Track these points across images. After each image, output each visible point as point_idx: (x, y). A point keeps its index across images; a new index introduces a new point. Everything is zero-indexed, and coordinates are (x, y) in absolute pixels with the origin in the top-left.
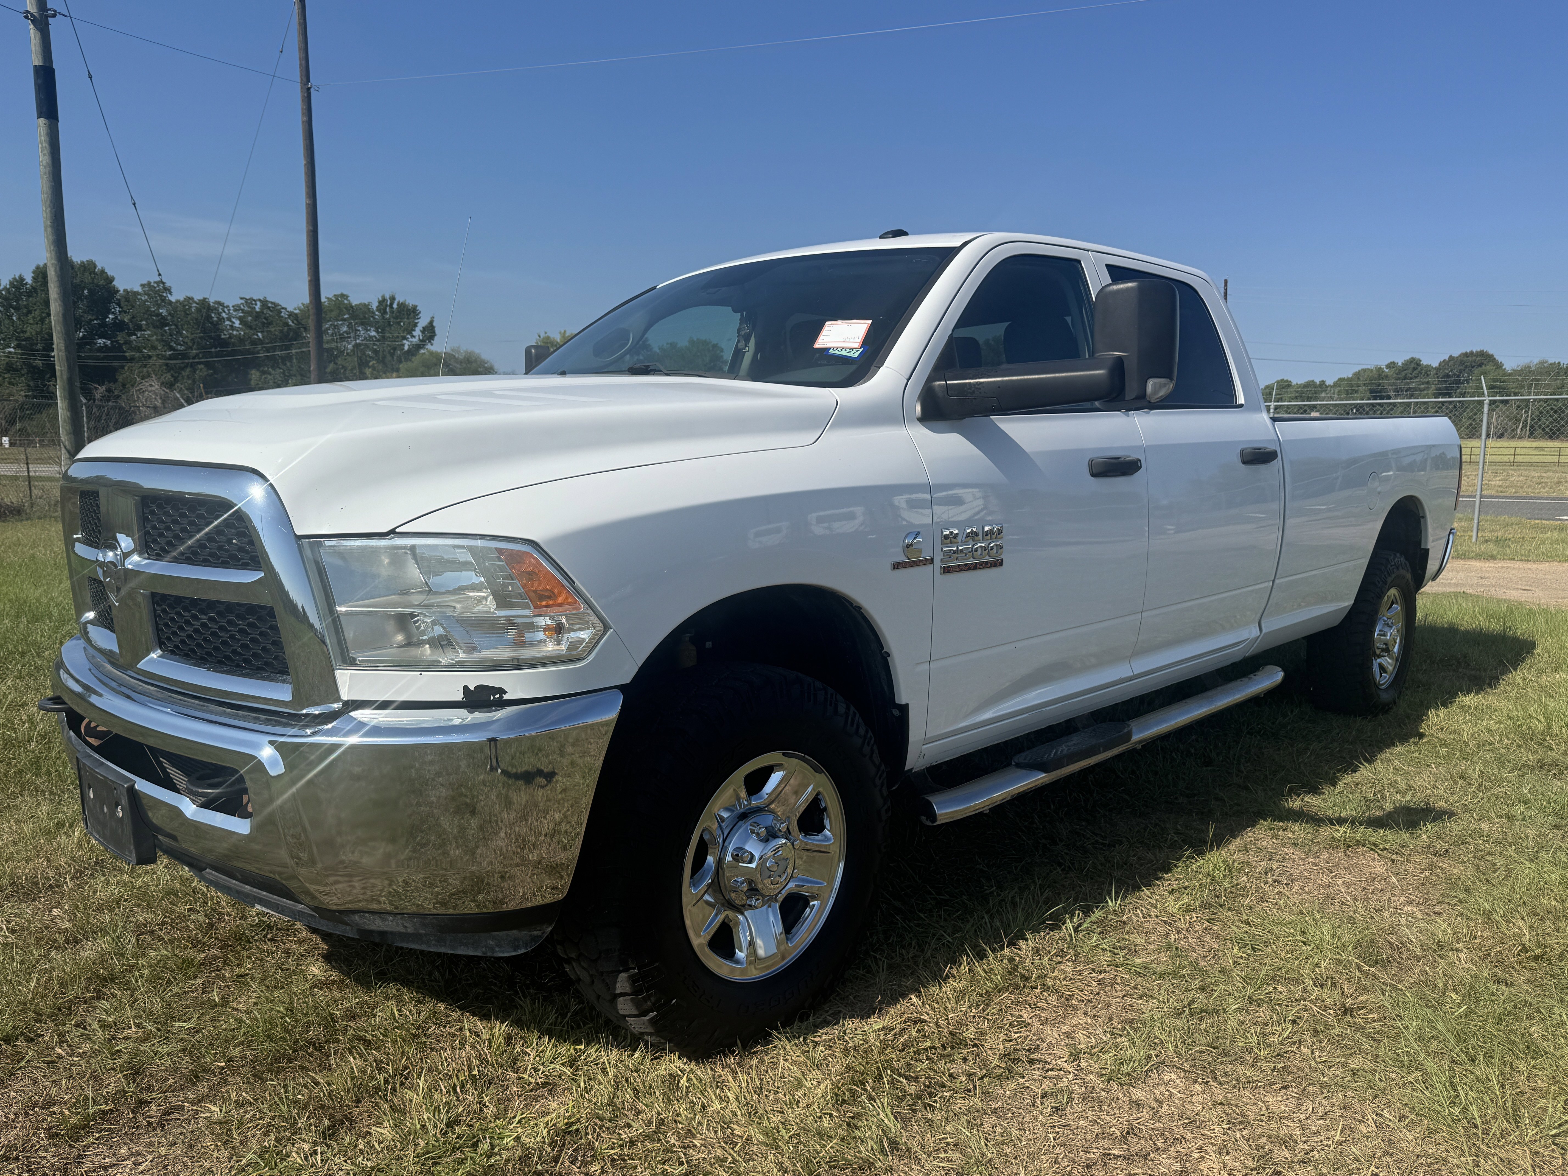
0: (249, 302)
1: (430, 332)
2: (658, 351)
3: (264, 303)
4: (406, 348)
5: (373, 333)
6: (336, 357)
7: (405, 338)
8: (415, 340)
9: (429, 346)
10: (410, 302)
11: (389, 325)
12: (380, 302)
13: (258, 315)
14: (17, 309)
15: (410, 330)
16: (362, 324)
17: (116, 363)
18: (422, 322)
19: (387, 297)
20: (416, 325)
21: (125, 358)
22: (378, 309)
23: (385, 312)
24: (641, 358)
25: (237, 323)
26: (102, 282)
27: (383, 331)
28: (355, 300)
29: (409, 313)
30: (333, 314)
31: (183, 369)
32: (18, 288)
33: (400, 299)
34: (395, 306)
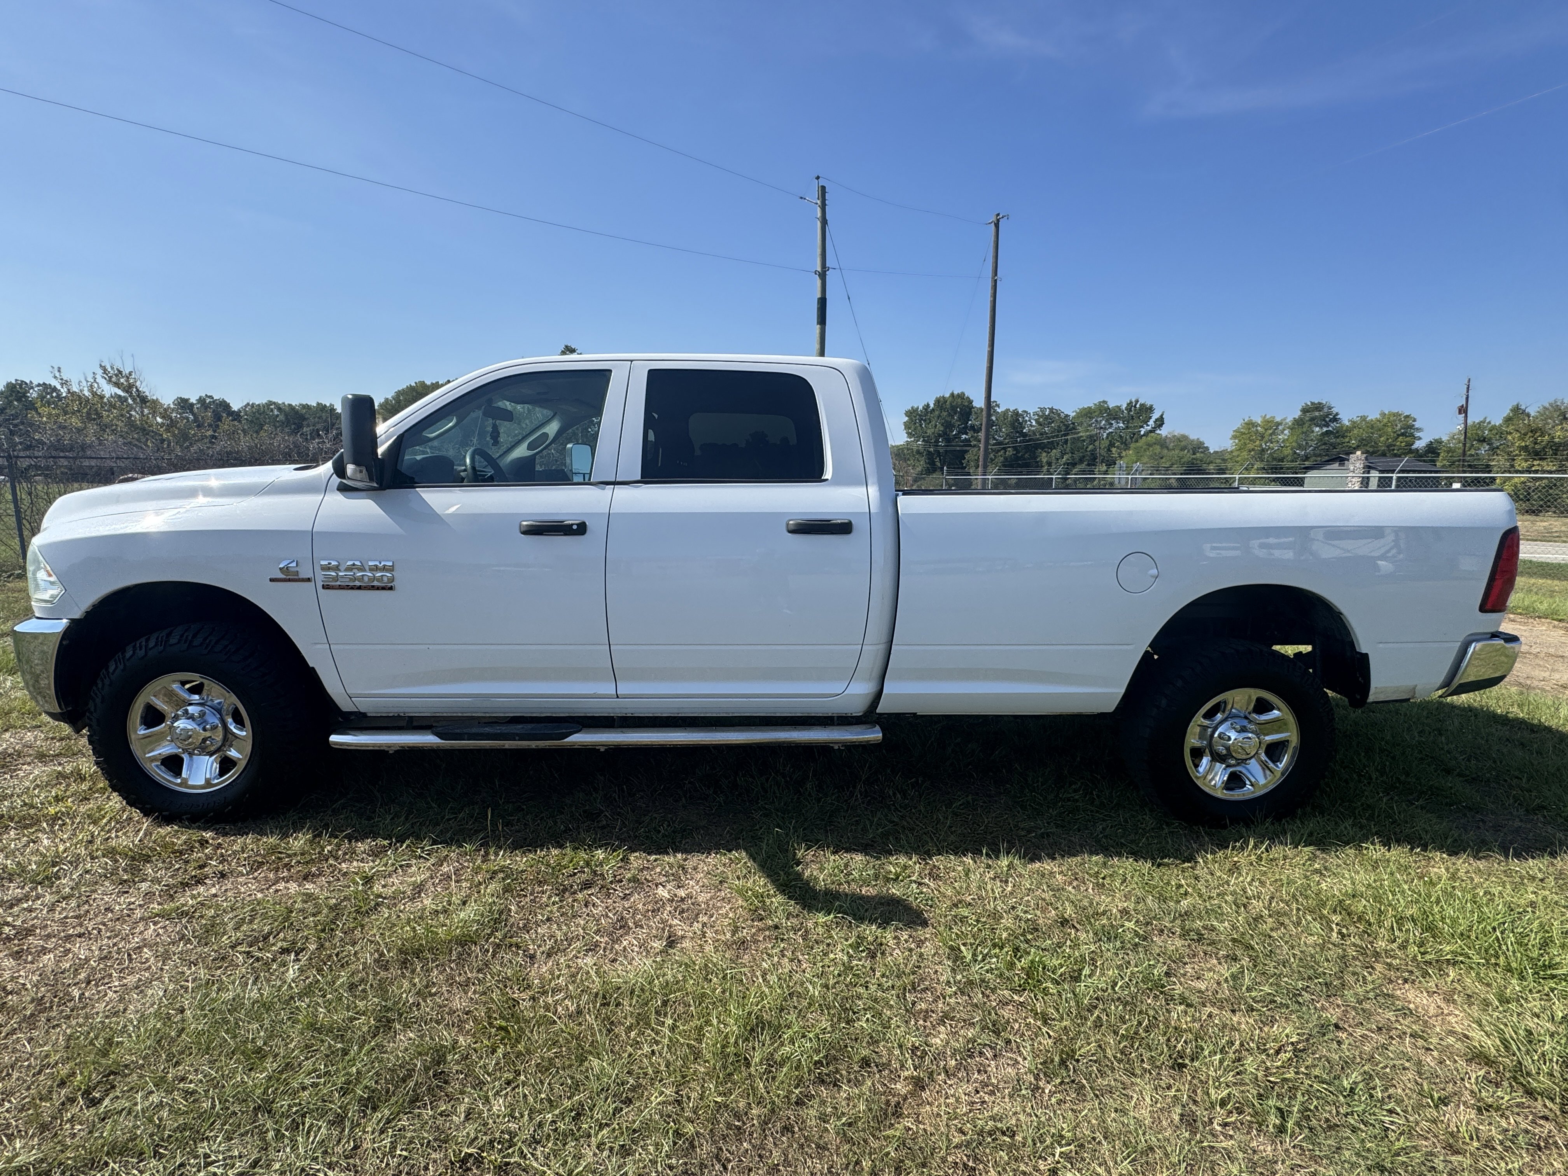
0: (1043, 410)
1: (1160, 422)
2: (1347, 424)
3: (1051, 410)
4: (1142, 433)
5: (1121, 425)
6: (1095, 441)
7: (1142, 427)
8: (1149, 428)
9: (1158, 432)
10: (1148, 404)
11: (1133, 419)
12: (1128, 404)
13: (1046, 418)
14: (925, 421)
15: (1146, 422)
16: (1114, 419)
17: (968, 448)
18: (1155, 416)
19: (1133, 400)
20: (1150, 418)
21: (970, 446)
22: (1126, 409)
23: (1131, 410)
24: (1330, 429)
25: (1034, 423)
26: (966, 404)
27: (1128, 422)
28: (1111, 405)
29: (1147, 410)
30: (1096, 414)
31: (999, 451)
32: (926, 410)
33: (1141, 401)
34: (1138, 406)
